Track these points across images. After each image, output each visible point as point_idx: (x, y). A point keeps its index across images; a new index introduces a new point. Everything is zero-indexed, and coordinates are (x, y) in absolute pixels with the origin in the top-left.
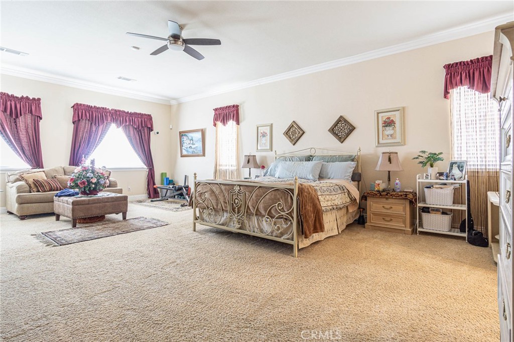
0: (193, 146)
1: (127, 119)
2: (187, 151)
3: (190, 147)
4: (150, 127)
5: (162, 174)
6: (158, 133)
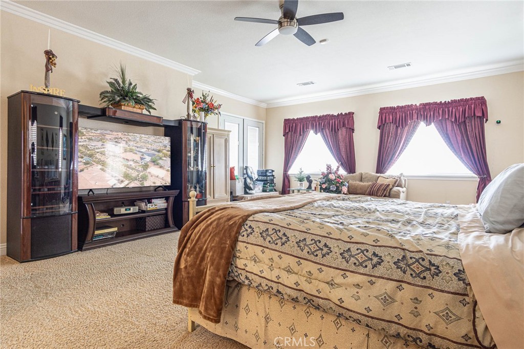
6: (499, 122)
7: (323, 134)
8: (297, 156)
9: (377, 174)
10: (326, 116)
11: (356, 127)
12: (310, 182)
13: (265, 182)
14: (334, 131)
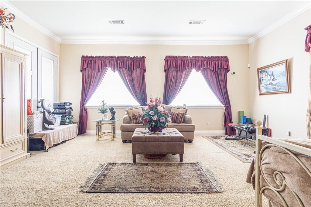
0: (274, 83)
1: (205, 63)
2: (267, 88)
3: (270, 84)
4: (226, 67)
5: (239, 112)
6: (234, 73)
7: (120, 72)
8: (95, 90)
9: (163, 105)
10: (124, 57)
11: (147, 68)
12: (113, 113)
13: (63, 115)
14: (130, 70)
